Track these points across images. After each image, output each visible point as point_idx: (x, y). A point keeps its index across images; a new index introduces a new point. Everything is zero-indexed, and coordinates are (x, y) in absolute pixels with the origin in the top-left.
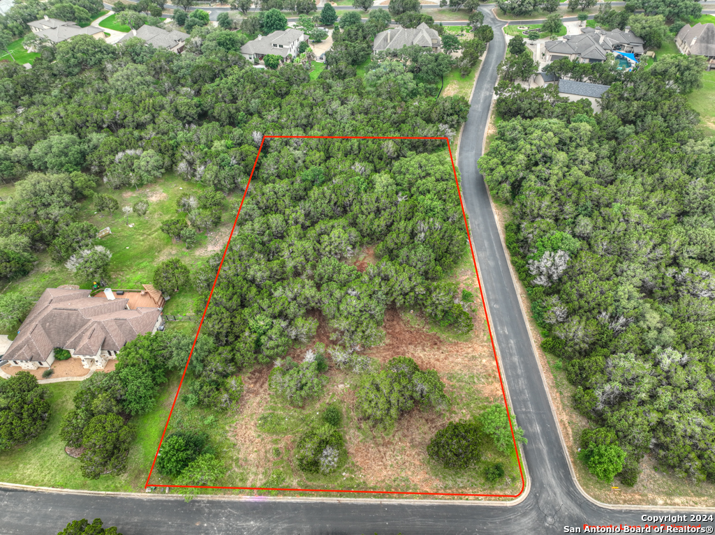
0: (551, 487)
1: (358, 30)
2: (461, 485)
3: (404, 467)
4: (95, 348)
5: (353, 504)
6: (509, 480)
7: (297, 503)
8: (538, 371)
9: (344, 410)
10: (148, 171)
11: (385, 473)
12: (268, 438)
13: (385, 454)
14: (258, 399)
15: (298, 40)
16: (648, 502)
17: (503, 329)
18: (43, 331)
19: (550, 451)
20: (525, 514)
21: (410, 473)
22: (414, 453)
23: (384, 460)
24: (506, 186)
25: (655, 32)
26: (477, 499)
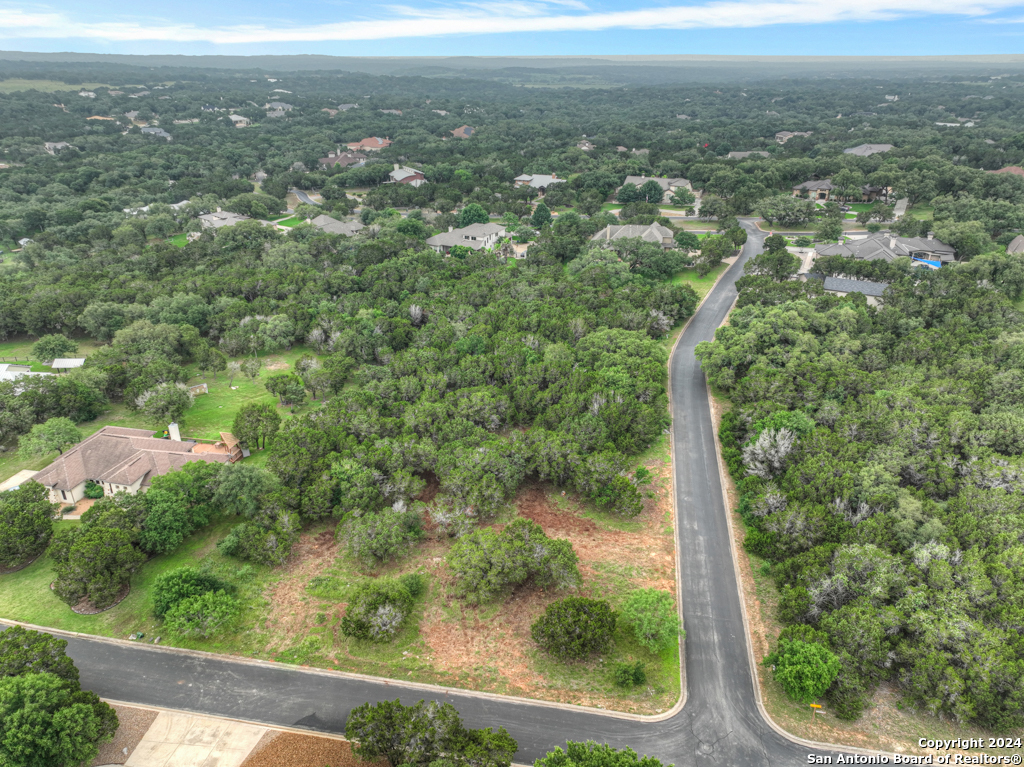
0: (718, 707)
1: (571, 226)
2: (575, 687)
3: (495, 656)
4: (133, 477)
5: (405, 689)
6: (652, 691)
7: (326, 677)
8: (732, 573)
9: (432, 585)
10: (275, 338)
11: (465, 659)
12: (316, 602)
13: (472, 638)
14: (319, 561)
15: (497, 234)
16: (878, 747)
17: (691, 524)
18: (81, 459)
19: (728, 666)
20: (666, 736)
22: (516, 642)
23: (469, 645)
24: (729, 372)
25: (968, 237)
26: (596, 706)
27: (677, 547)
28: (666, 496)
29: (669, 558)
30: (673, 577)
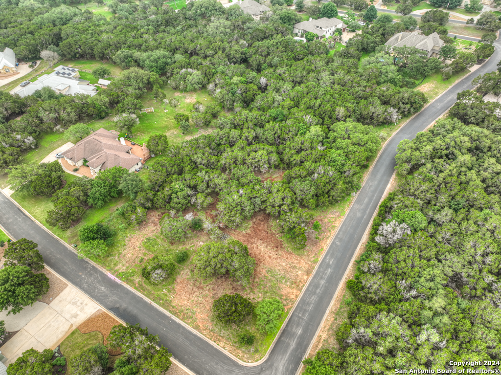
0: (276, 370)
2: (222, 335)
3: (198, 305)
6: (253, 350)
7: (130, 291)
8: (331, 297)
9: (192, 257)
10: (192, 84)
11: (186, 302)
12: (144, 251)
13: (194, 292)
14: (154, 228)
17: (330, 260)
18: (83, 148)
19: (295, 350)
21: (199, 311)
22: (210, 301)
23: (191, 295)
24: (407, 167)
26: (224, 348)
27: (314, 272)
28: (328, 238)
29: (305, 277)
30: (300, 290)
